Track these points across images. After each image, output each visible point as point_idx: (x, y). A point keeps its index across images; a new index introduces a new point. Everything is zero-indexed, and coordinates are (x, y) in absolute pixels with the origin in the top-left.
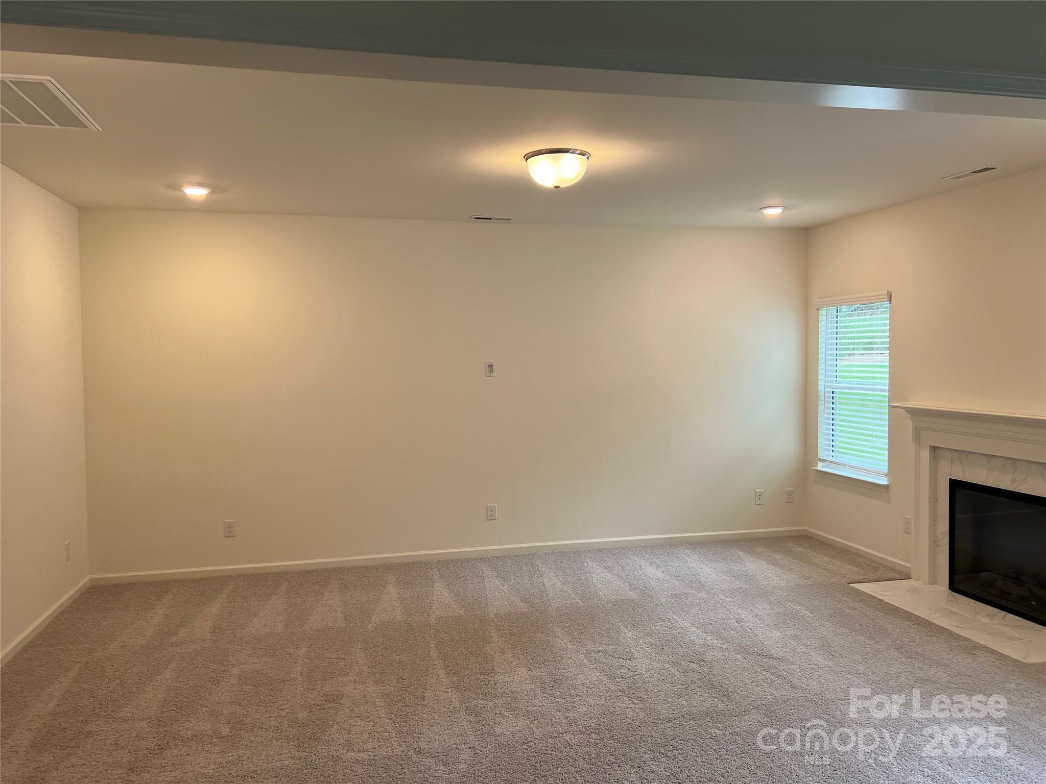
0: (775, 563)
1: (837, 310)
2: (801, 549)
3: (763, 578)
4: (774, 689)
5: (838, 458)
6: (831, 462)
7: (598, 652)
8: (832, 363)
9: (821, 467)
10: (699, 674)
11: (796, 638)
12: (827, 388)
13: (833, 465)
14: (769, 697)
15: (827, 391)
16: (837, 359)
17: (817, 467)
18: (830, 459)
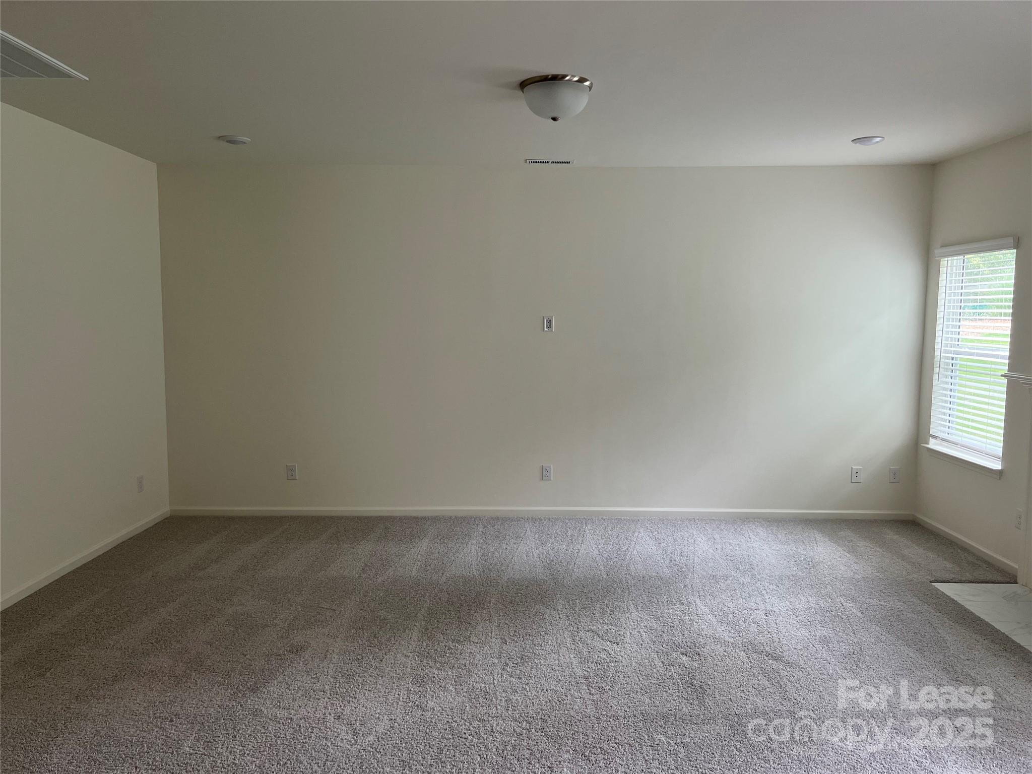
0: (853, 551)
1: (964, 260)
2: (895, 537)
3: (829, 566)
4: (761, 698)
5: (954, 436)
6: (943, 440)
7: (588, 631)
8: (954, 323)
9: (933, 444)
10: (685, 669)
11: (825, 641)
12: (943, 353)
13: (945, 444)
14: (749, 707)
15: (943, 356)
16: (960, 319)
17: (928, 444)
18: (945, 436)
